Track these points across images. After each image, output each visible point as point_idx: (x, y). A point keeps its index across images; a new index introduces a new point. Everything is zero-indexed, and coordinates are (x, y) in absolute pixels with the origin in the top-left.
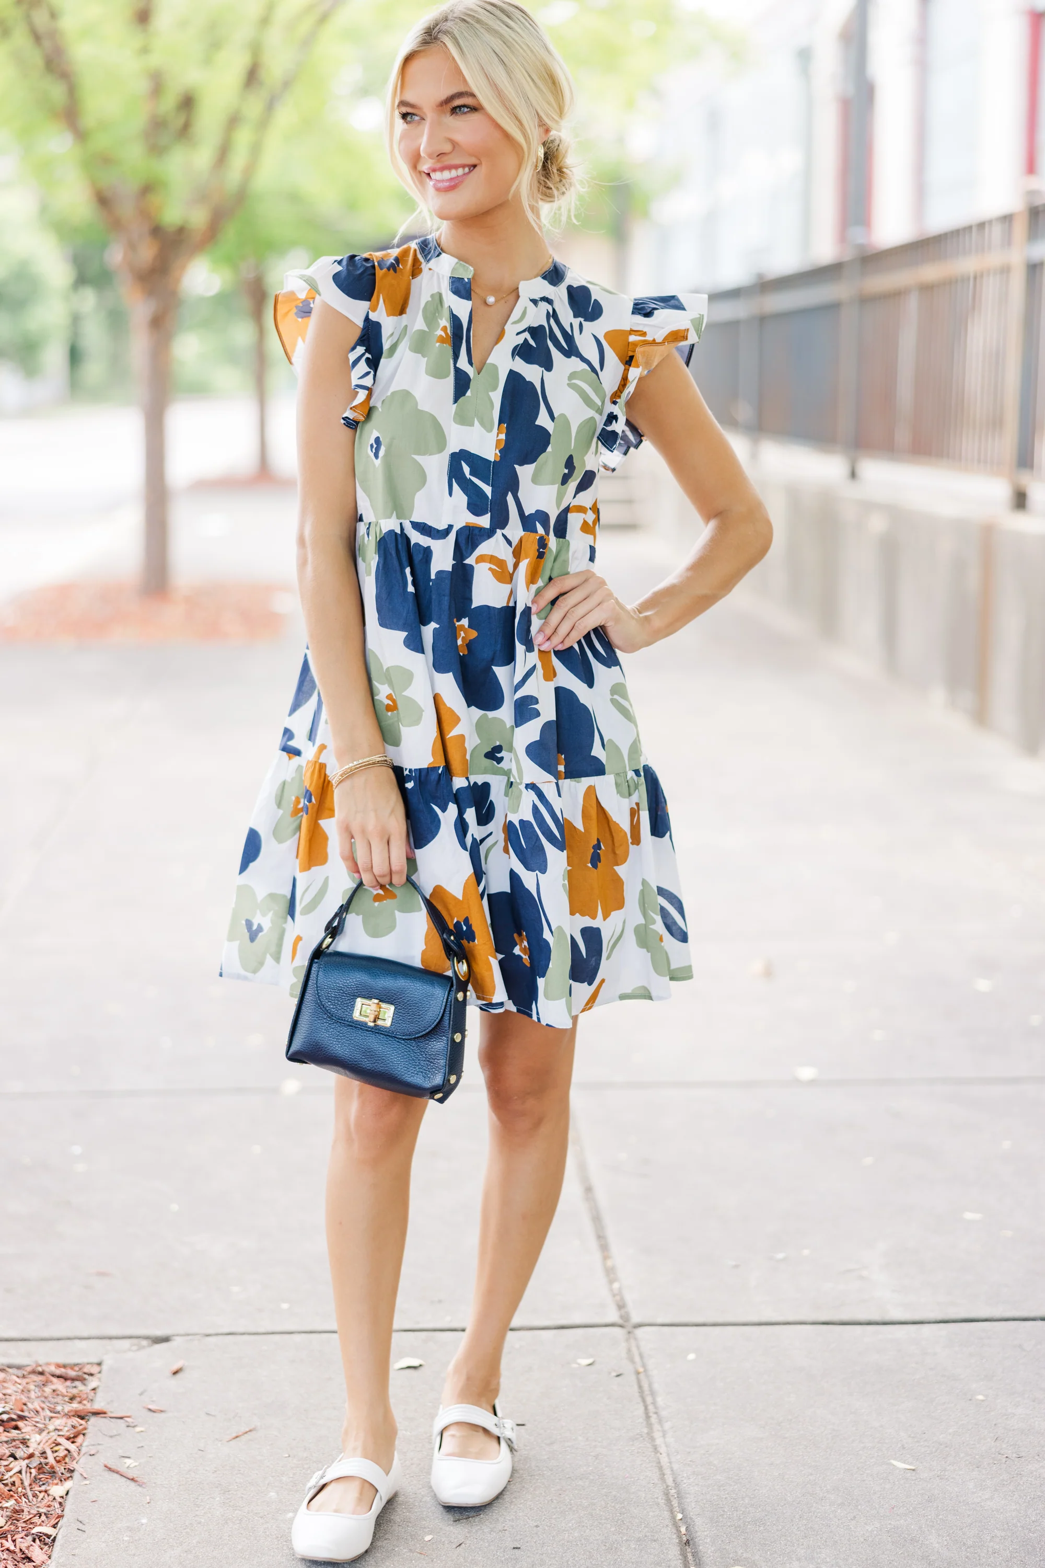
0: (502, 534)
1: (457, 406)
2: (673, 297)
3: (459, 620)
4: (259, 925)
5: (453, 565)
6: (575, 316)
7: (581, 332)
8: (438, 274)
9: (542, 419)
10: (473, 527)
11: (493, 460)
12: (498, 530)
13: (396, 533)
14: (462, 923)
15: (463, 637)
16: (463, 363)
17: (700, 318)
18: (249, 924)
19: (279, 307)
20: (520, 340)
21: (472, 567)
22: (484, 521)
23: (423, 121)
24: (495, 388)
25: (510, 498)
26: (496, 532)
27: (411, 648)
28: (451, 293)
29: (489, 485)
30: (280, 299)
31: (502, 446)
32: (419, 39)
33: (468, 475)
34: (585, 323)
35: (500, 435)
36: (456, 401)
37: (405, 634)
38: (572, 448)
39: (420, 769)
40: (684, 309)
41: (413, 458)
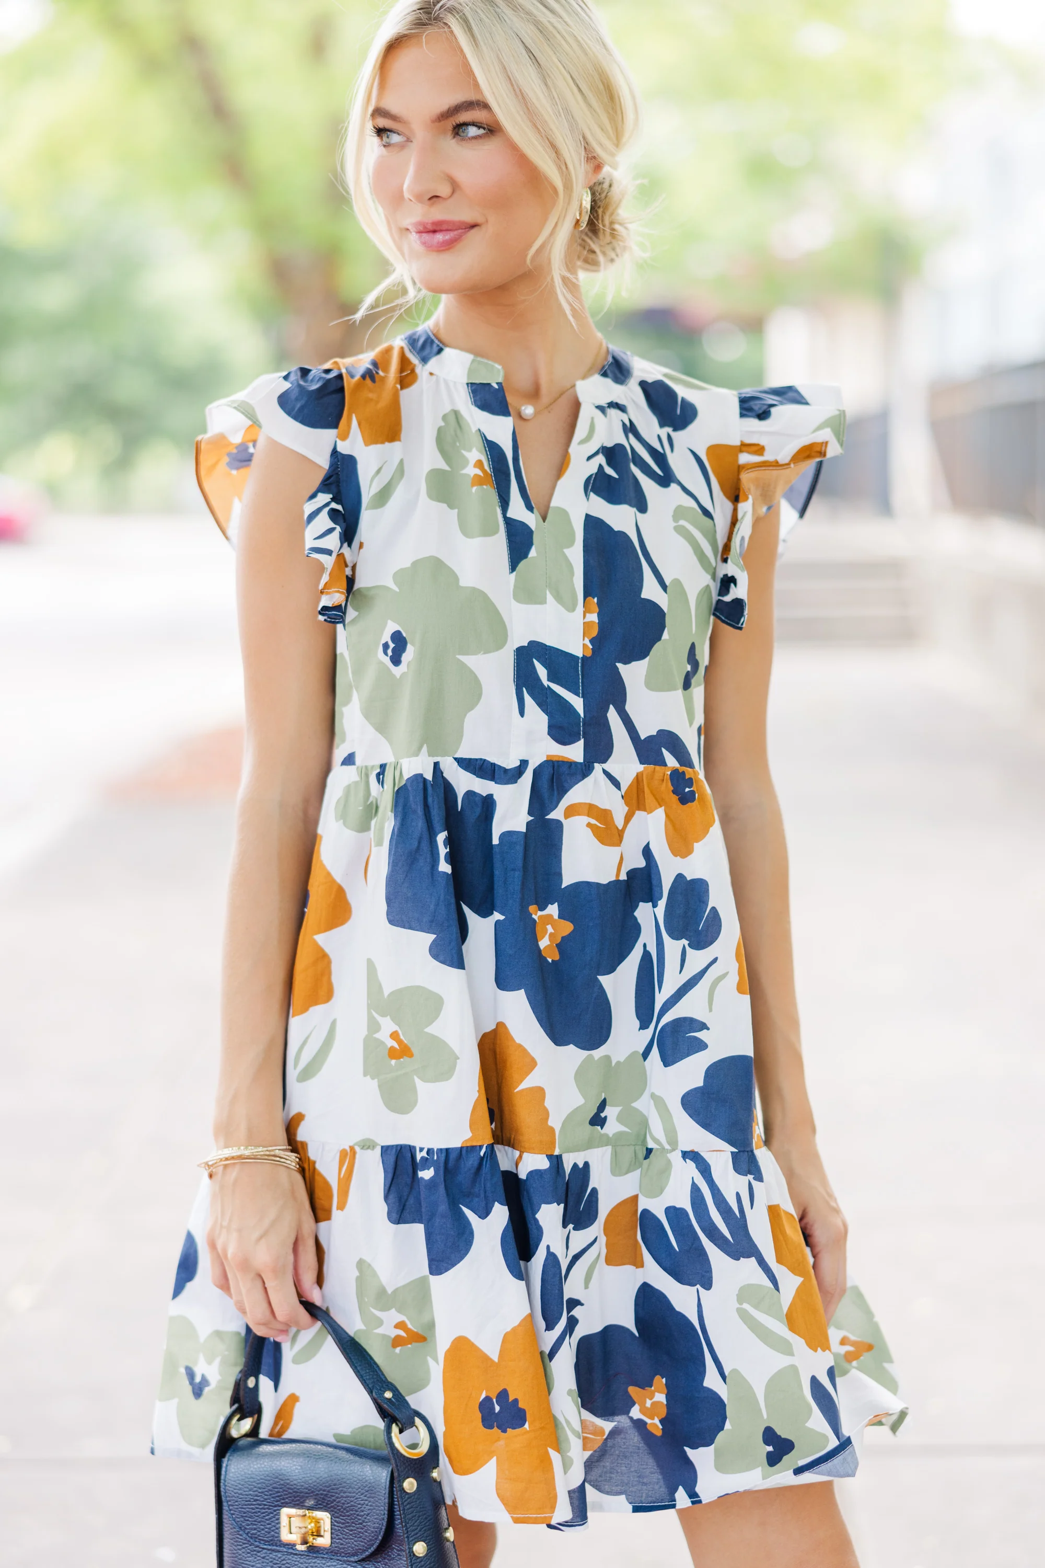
0: (603, 769)
1: (516, 576)
2: (790, 388)
3: (542, 908)
4: (203, 1377)
5: (528, 824)
6: (662, 425)
7: (672, 450)
8: (446, 381)
9: (650, 590)
10: (558, 762)
11: (581, 655)
12: (596, 765)
13: (425, 780)
14: (494, 1400)
15: (551, 934)
16: (517, 510)
17: (840, 415)
18: (190, 1374)
19: (202, 458)
20: (592, 468)
21: (558, 825)
22: (575, 752)
23: (409, 143)
24: (571, 543)
25: (612, 715)
26: (593, 768)
27: (441, 958)
28: (477, 409)
29: (579, 697)
30: (203, 446)
31: (595, 632)
32: (410, 18)
33: (546, 683)
34: (673, 434)
35: (588, 615)
36: (513, 568)
37: (431, 937)
38: (694, 632)
39: (447, 1150)
40: (807, 403)
41: (459, 660)
